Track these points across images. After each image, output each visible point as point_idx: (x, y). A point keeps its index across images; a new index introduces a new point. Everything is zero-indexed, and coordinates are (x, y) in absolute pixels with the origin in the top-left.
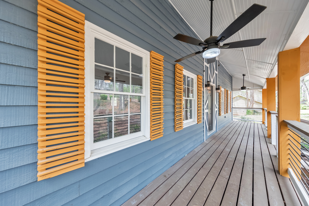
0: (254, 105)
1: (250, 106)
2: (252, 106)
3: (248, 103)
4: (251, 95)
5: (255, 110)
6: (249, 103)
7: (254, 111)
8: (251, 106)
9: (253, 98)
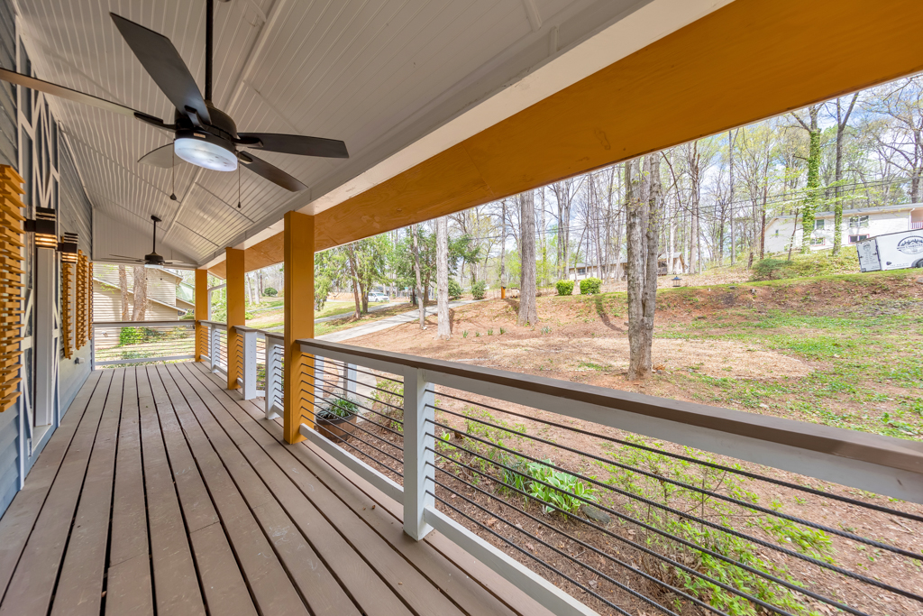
0: (147, 311)
1: (133, 316)
2: (140, 314)
3: (126, 304)
4: (136, 282)
5: (151, 327)
6: (131, 307)
7: (147, 329)
8: (137, 315)
9: (144, 289)
